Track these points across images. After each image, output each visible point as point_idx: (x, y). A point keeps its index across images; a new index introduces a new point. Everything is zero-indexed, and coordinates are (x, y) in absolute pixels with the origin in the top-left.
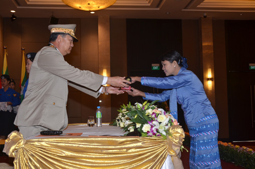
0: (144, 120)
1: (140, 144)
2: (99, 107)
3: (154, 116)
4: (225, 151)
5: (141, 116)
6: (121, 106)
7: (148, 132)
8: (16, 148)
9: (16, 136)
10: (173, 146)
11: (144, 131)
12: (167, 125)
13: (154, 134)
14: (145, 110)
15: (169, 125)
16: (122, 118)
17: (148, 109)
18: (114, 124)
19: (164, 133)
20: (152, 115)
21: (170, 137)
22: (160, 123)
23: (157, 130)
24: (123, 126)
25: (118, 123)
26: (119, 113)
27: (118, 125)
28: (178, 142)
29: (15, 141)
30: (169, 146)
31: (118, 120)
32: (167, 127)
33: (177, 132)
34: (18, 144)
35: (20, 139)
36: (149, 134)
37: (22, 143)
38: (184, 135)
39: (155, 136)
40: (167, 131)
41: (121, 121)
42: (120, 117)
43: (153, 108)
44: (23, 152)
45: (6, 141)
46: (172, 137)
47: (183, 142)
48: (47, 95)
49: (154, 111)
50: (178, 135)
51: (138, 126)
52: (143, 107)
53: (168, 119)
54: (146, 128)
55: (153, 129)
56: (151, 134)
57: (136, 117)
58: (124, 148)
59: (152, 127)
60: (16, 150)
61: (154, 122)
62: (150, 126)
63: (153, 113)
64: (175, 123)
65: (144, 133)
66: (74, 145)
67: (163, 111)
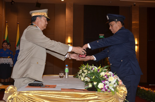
0: (99, 80)
1: (96, 97)
2: (67, 66)
3: (106, 77)
4: (147, 94)
5: (97, 77)
6: (82, 65)
7: (102, 89)
8: (12, 97)
9: (12, 89)
10: (119, 99)
11: (99, 88)
12: (115, 84)
13: (106, 90)
14: (100, 73)
15: (116, 84)
16: (83, 74)
17: (102, 72)
18: (77, 76)
19: (113, 90)
20: (105, 76)
21: (117, 93)
22: (110, 82)
23: (108, 87)
24: (83, 80)
25: (79, 76)
26: (80, 69)
27: (79, 78)
28: (123, 97)
29: (11, 93)
30: (116, 99)
31: (80, 75)
32: (115, 86)
33: (122, 90)
34: (13, 95)
35: (15, 91)
36: (103, 90)
37: (16, 94)
38: (127, 92)
39: (106, 92)
40: (115, 88)
41: (82, 76)
42: (81, 72)
43: (105, 71)
44: (17, 100)
45: (5, 92)
46: (119, 93)
47: (126, 97)
48: (32, 57)
49: (106, 73)
50: (123, 92)
51: (95, 83)
52: (98, 70)
53: (115, 80)
54: (101, 86)
55: (106, 86)
56: (104, 90)
57: (94, 77)
58: (86, 100)
59: (105, 85)
60: (12, 99)
61: (106, 82)
62: (103, 84)
63: (106, 75)
64: (120, 82)
65: (99, 89)
66: (52, 97)
67: (112, 74)
